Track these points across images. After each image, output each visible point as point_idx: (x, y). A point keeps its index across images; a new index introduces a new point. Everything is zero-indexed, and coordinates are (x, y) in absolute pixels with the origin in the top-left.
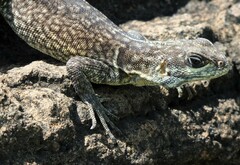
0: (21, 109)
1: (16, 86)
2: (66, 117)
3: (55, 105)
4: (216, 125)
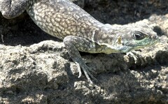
0: (34, 64)
1: (34, 53)
2: (62, 69)
3: (55, 63)
4: (159, 81)
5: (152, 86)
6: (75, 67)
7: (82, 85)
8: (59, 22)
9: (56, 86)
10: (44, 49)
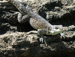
0: (26, 38)
1: (28, 35)
2: (36, 40)
3: (34, 38)
4: (73, 45)
5: (70, 47)
6: (41, 39)
7: (43, 45)
8: (37, 24)
9: (33, 45)
10: (32, 33)
